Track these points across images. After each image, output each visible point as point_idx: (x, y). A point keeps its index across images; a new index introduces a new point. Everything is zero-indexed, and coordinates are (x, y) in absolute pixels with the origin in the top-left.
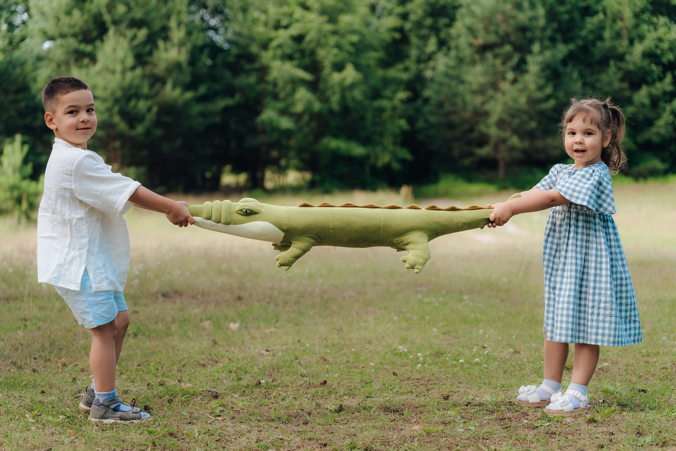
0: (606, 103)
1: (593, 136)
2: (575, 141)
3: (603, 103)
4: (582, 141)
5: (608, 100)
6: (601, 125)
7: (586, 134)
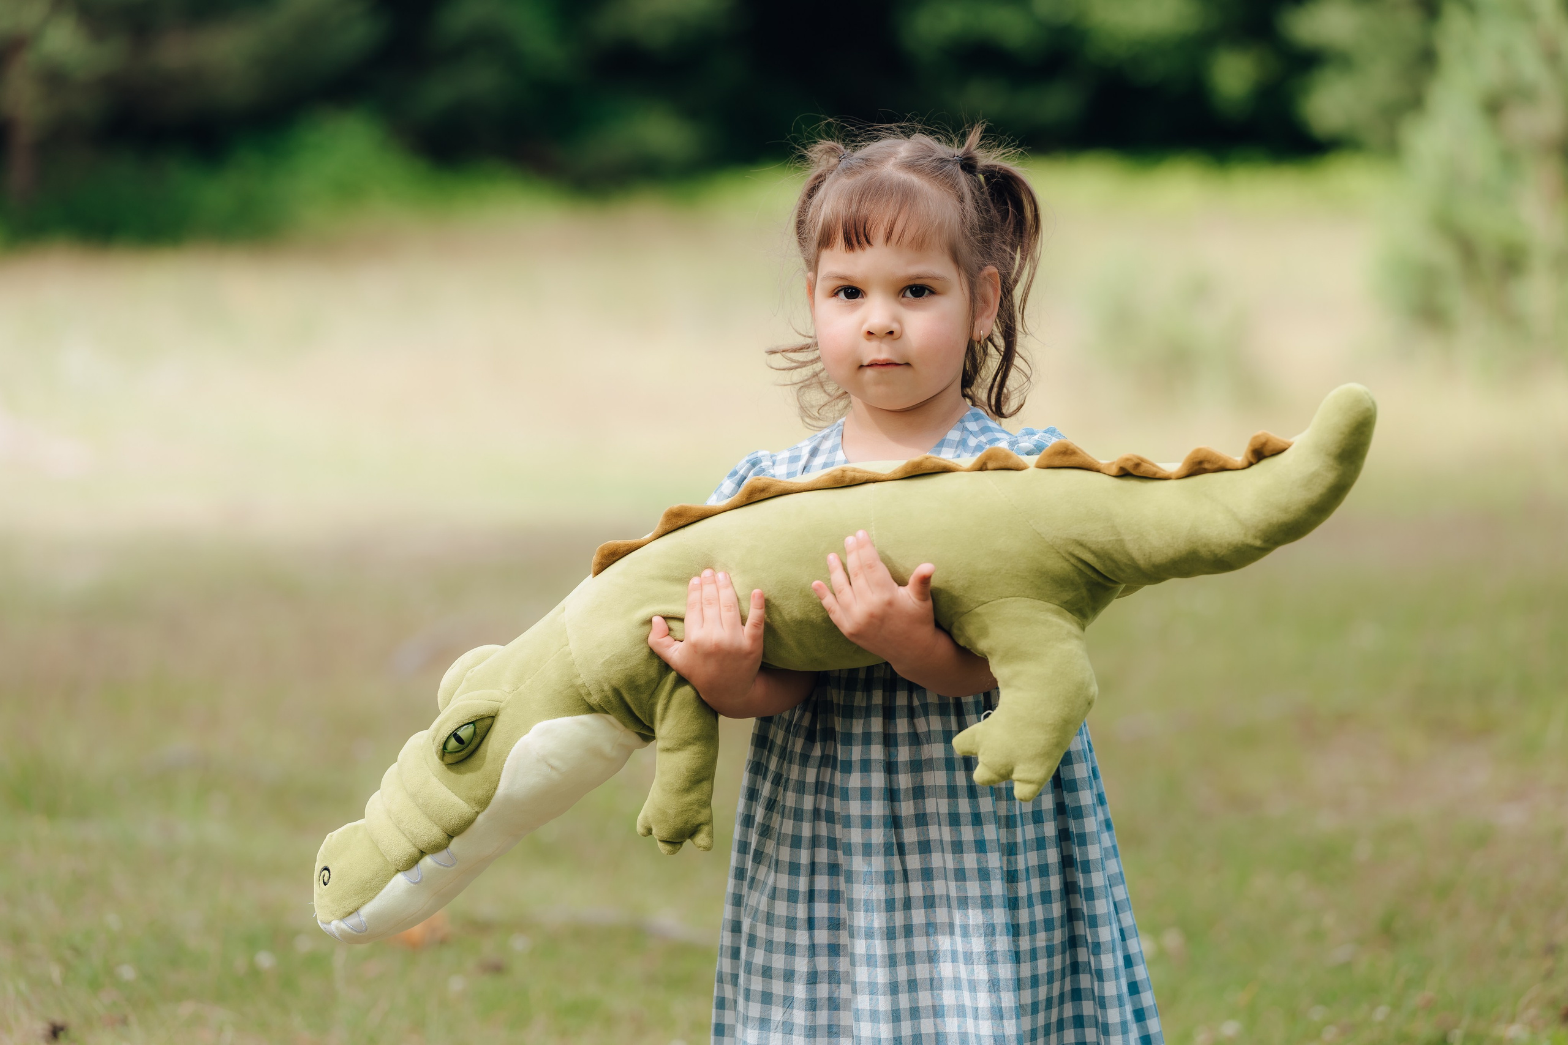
0: (968, 151)
1: (935, 299)
2: (866, 328)
3: (959, 152)
4: (895, 327)
5: (974, 138)
6: (964, 249)
7: (908, 293)
